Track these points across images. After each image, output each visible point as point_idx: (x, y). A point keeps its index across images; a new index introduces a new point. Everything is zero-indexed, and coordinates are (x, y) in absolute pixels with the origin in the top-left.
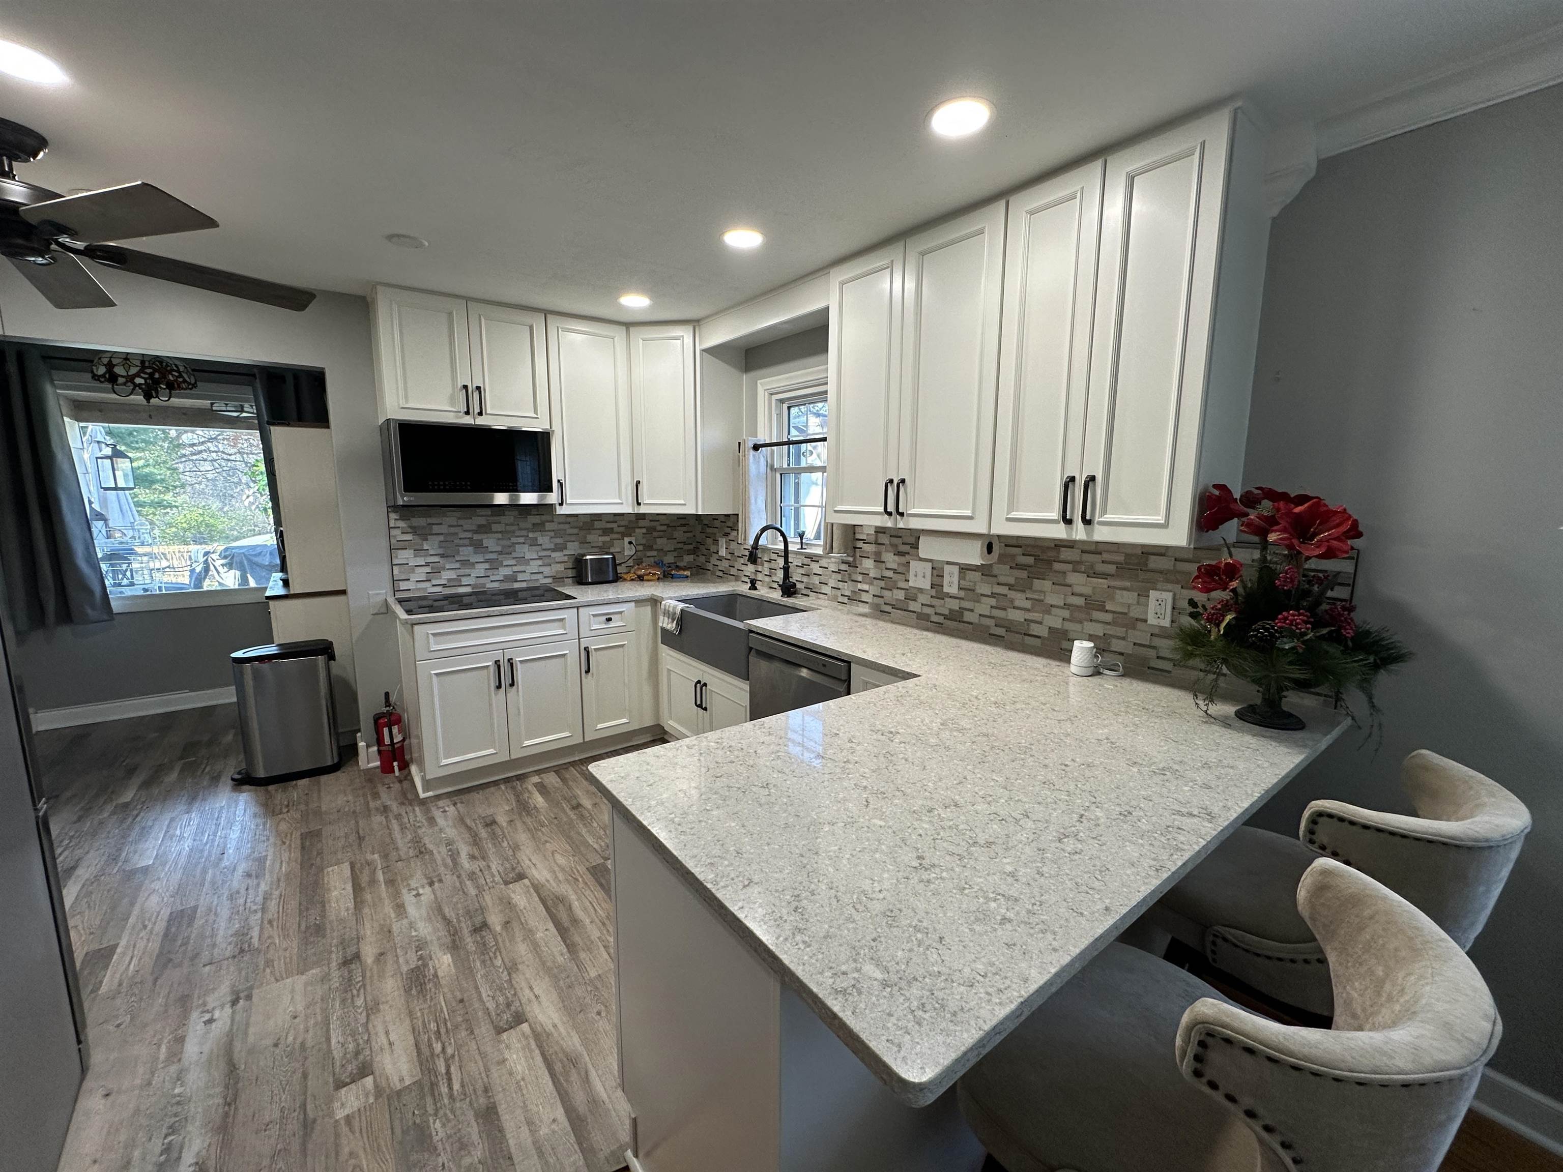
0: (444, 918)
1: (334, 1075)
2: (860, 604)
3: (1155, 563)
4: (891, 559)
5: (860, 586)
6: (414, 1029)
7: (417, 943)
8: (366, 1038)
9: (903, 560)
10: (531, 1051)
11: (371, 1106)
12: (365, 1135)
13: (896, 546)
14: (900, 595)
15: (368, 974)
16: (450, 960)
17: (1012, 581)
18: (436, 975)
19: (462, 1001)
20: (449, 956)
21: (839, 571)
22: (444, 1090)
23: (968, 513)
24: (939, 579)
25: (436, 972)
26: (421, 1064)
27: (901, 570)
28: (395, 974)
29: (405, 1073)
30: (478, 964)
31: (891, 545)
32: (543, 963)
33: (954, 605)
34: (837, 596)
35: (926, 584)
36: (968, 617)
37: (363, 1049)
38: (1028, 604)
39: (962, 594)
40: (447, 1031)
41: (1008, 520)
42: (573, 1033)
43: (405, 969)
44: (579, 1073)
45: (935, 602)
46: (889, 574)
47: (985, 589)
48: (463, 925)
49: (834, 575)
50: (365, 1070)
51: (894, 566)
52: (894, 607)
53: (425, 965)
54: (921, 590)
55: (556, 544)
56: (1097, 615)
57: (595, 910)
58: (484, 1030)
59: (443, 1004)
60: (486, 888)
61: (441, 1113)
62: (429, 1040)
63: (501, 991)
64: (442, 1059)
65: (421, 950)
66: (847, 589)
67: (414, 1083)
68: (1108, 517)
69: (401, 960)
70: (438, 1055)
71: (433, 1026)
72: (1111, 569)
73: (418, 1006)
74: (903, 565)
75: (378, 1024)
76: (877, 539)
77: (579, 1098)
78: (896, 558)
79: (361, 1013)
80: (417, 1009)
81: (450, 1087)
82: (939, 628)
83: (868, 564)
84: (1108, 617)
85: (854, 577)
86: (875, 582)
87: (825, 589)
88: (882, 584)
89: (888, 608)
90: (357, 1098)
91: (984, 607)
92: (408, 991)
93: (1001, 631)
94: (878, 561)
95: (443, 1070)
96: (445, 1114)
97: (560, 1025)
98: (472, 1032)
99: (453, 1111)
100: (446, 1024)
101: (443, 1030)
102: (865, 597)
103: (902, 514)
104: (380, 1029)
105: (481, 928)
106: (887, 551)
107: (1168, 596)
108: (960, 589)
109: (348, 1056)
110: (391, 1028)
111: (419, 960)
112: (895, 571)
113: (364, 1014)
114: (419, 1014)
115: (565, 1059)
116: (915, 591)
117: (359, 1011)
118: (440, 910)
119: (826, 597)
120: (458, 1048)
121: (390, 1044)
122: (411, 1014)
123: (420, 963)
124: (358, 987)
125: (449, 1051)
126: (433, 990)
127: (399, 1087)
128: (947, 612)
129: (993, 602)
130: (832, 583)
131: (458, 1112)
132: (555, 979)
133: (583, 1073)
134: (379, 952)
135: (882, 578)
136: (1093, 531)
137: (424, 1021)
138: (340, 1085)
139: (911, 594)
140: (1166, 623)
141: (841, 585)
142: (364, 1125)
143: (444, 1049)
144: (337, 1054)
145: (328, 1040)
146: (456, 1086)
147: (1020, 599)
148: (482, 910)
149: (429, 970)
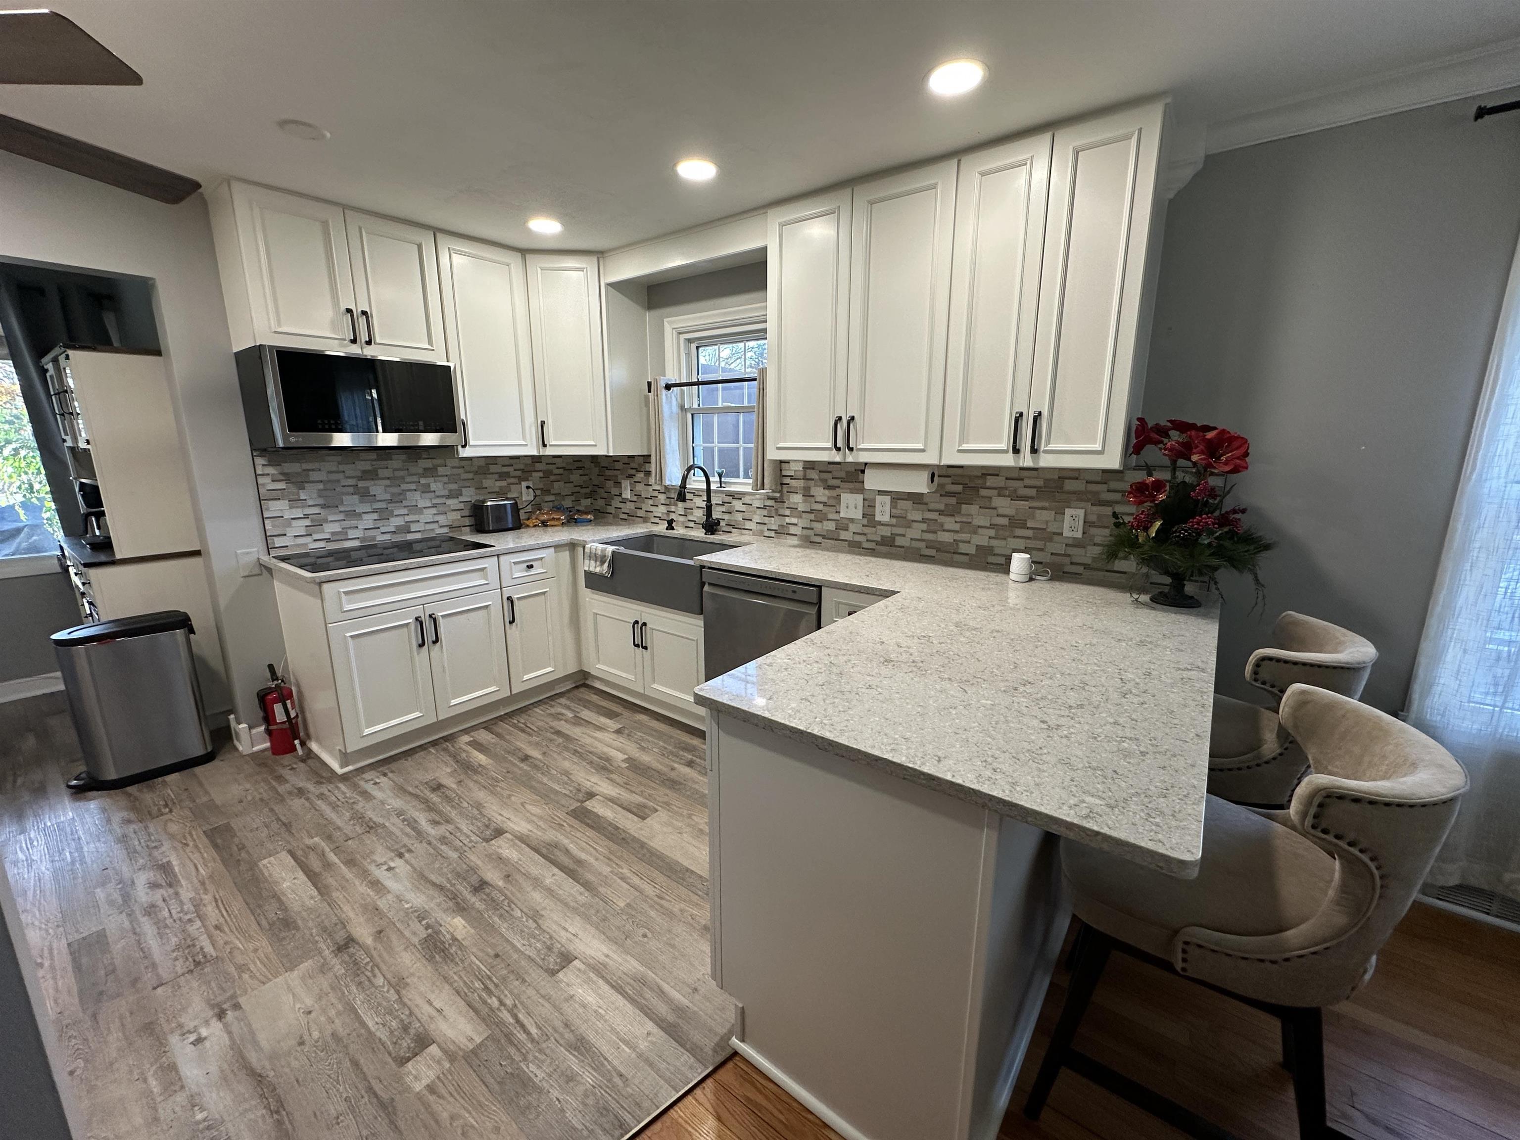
0: (434, 884)
1: (390, 1054)
2: (788, 537)
3: (1069, 485)
4: (821, 494)
5: (788, 520)
6: (458, 993)
7: (416, 914)
8: (407, 1013)
9: (834, 493)
10: (594, 982)
11: (449, 1070)
12: (458, 1097)
13: (826, 480)
14: (831, 526)
15: (375, 954)
16: (463, 922)
17: (942, 507)
18: (455, 939)
19: (497, 956)
20: (459, 918)
21: (765, 507)
22: (522, 1036)
23: (921, 446)
24: (871, 509)
25: (453, 936)
26: (484, 1020)
27: (832, 502)
28: (407, 947)
29: (470, 1033)
30: (496, 919)
31: (821, 480)
32: (566, 905)
33: (886, 532)
34: (762, 531)
35: (858, 514)
36: (899, 541)
37: (410, 1023)
38: (957, 527)
39: (894, 521)
40: (496, 986)
41: (959, 451)
42: (629, 958)
43: (415, 940)
44: (651, 989)
45: (867, 530)
46: (820, 507)
47: (917, 516)
48: (458, 887)
49: (759, 511)
50: (423, 1041)
51: (825, 499)
52: (824, 537)
53: (438, 933)
54: (852, 520)
55: (450, 491)
56: (1019, 532)
57: (595, 849)
58: (535, 975)
59: (477, 962)
60: (466, 849)
61: (531, 1057)
62: (480, 998)
63: (534, 938)
64: (505, 1012)
65: (424, 919)
66: (774, 523)
67: (486, 1039)
68: (1051, 447)
69: (407, 933)
70: (498, 1009)
71: (478, 985)
72: (1032, 492)
73: (451, 970)
74: (834, 498)
75: (412, 996)
76: (805, 475)
77: (663, 1009)
78: (826, 492)
79: (388, 991)
80: (451, 973)
81: (528, 1033)
82: (872, 553)
83: (797, 499)
84: (1029, 533)
85: (781, 512)
86: (804, 515)
87: (748, 525)
88: (812, 516)
89: (819, 539)
90: (429, 1067)
91: (915, 532)
92: (431, 959)
93: (932, 552)
94: (807, 495)
95: (512, 1020)
96: (536, 1057)
97: (611, 954)
98: (524, 981)
99: (541, 1051)
100: (490, 978)
101: (491, 986)
102: (793, 530)
103: (851, 449)
104: (420, 1001)
105: (481, 886)
106: (816, 486)
107: (1081, 513)
108: (892, 516)
109: (396, 1033)
110: (432, 997)
111: (426, 929)
112: (825, 504)
113: (392, 991)
114: (456, 978)
115: (632, 982)
116: (846, 522)
117: (385, 990)
118: (422, 877)
119: (751, 532)
120: (517, 997)
121: (438, 1011)
122: (446, 979)
123: (430, 931)
124: (369, 968)
125: (509, 1002)
126: (459, 952)
127: (471, 1047)
128: (879, 539)
129: (924, 526)
130: (757, 519)
131: (548, 1051)
132: (586, 918)
133: (658, 991)
134: (375, 930)
135: (812, 511)
136: (1038, 458)
137: (465, 983)
138: (403, 1061)
139: (842, 526)
140: (1079, 535)
141: (766, 520)
142: (451, 1089)
143: (502, 1003)
144: (382, 1034)
145: (363, 1024)
146: (534, 1031)
147: (949, 523)
148: (473, 870)
149: (444, 936)
